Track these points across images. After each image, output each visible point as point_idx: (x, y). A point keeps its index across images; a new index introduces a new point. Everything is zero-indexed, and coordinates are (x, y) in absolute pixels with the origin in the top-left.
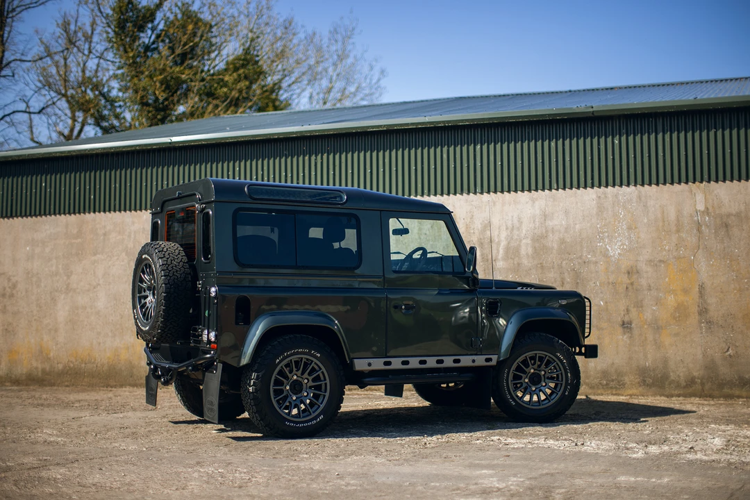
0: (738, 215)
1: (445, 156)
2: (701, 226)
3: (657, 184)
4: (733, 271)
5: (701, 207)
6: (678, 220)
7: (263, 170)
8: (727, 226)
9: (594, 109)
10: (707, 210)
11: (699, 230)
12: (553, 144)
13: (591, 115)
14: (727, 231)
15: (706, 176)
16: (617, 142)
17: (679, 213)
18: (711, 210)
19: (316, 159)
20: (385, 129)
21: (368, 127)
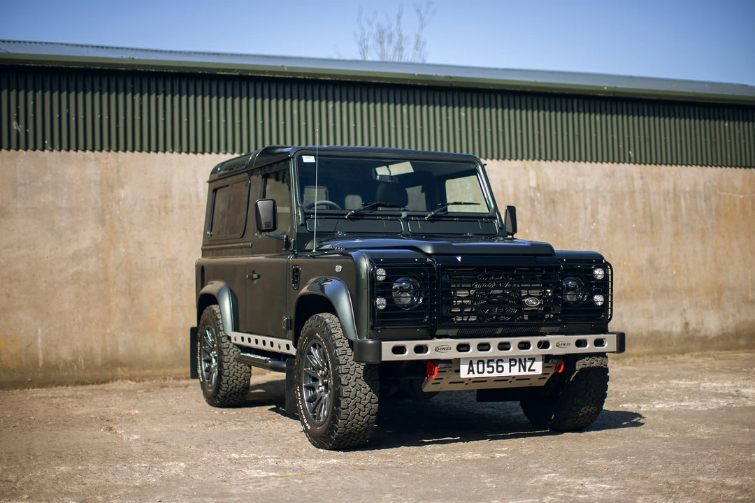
0: (562, 192)
1: (295, 112)
2: (534, 201)
3: (498, 159)
4: (558, 244)
5: (533, 183)
6: (515, 195)
7: (68, 107)
8: (553, 202)
9: (452, 80)
10: (537, 188)
11: (533, 205)
12: (405, 110)
13: (449, 85)
14: (554, 207)
15: (537, 155)
16: (463, 114)
17: (516, 187)
18: (541, 187)
19: (141, 101)
20: (237, 74)
21: (218, 70)
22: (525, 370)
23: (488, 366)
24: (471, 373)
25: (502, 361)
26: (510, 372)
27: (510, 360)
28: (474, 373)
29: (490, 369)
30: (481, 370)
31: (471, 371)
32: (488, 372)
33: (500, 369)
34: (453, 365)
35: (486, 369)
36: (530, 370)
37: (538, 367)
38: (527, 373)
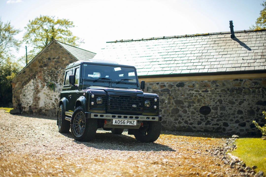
22: (131, 124)
23: (121, 122)
24: (116, 123)
25: (125, 121)
26: (127, 124)
27: (127, 121)
29: (121, 123)
30: (119, 123)
33: (124, 123)
34: (111, 120)
35: (120, 123)
36: (133, 124)
37: (135, 124)
38: (132, 125)
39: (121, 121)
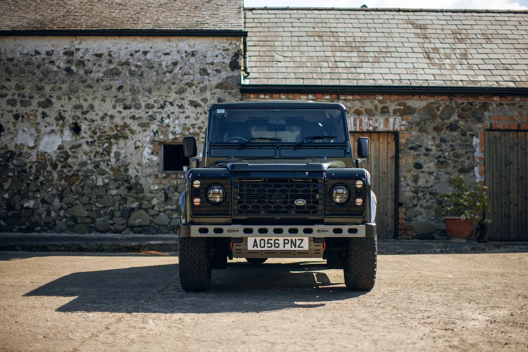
22: (295, 247)
23: (268, 243)
24: (255, 247)
25: (278, 240)
26: (284, 247)
27: (284, 240)
28: (257, 247)
29: (270, 245)
30: (262, 245)
31: (255, 246)
32: (268, 247)
33: (277, 245)
35: (266, 245)
36: (299, 247)
37: (306, 245)
38: (297, 249)
39: (270, 241)
